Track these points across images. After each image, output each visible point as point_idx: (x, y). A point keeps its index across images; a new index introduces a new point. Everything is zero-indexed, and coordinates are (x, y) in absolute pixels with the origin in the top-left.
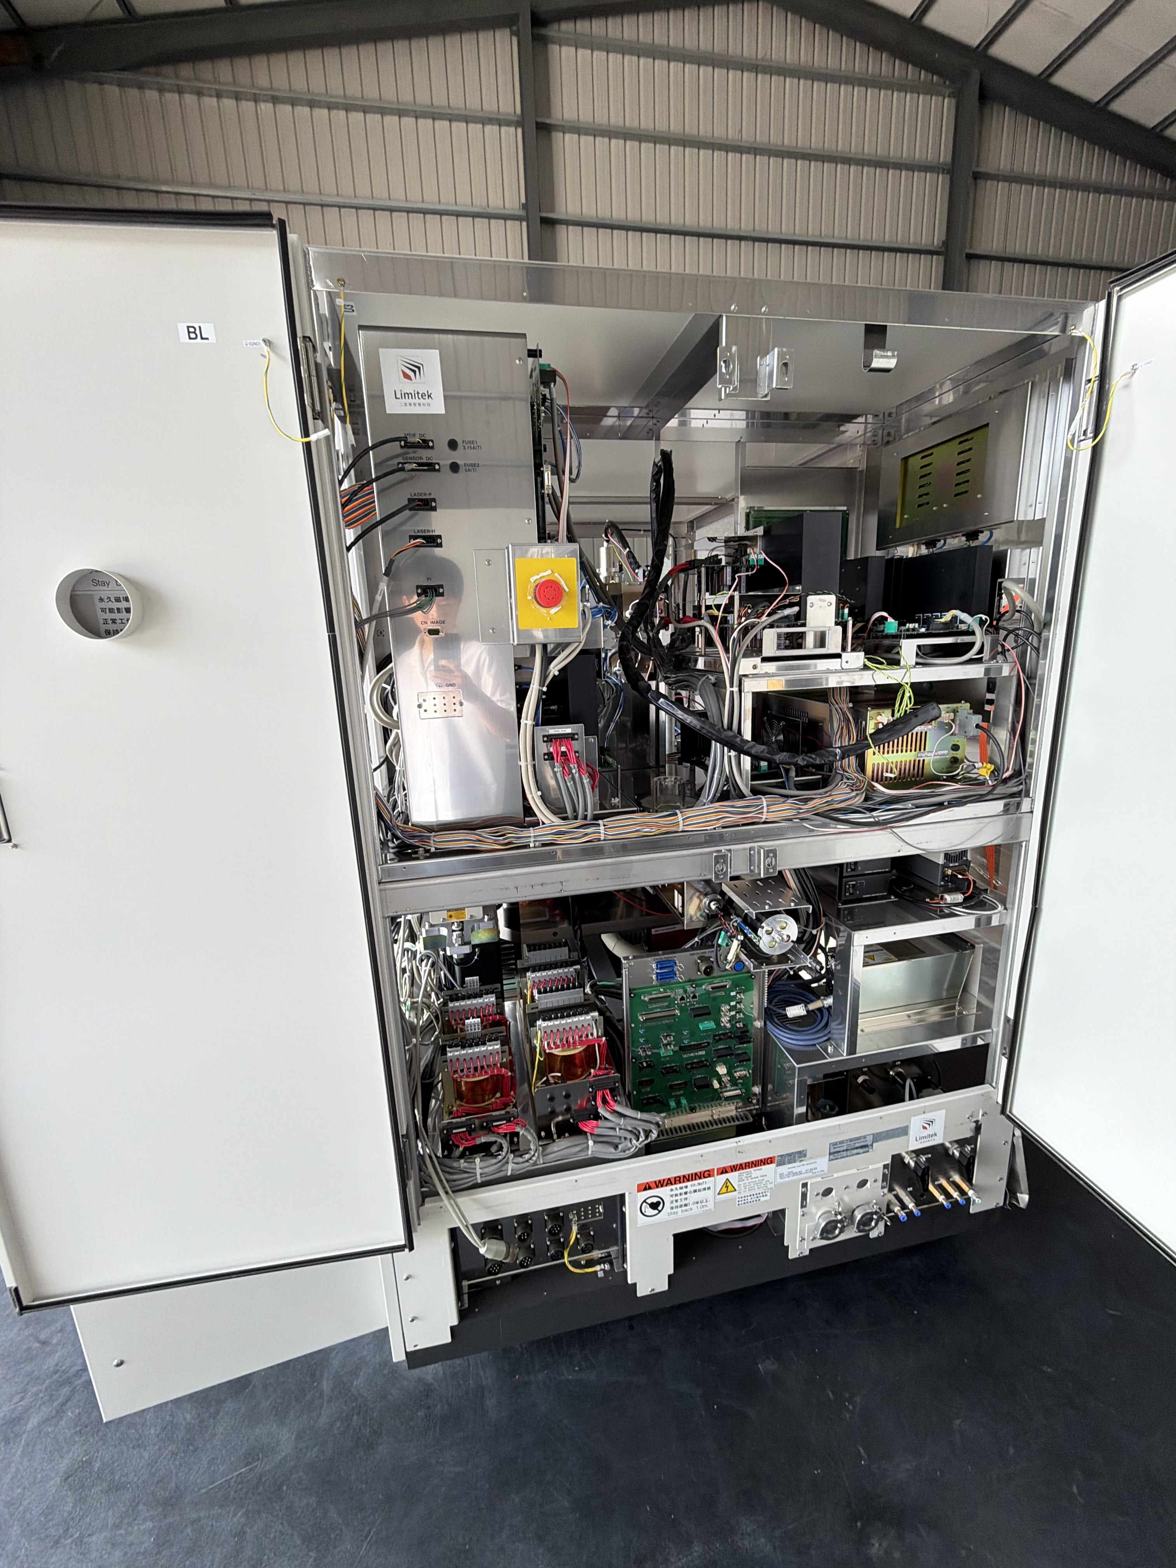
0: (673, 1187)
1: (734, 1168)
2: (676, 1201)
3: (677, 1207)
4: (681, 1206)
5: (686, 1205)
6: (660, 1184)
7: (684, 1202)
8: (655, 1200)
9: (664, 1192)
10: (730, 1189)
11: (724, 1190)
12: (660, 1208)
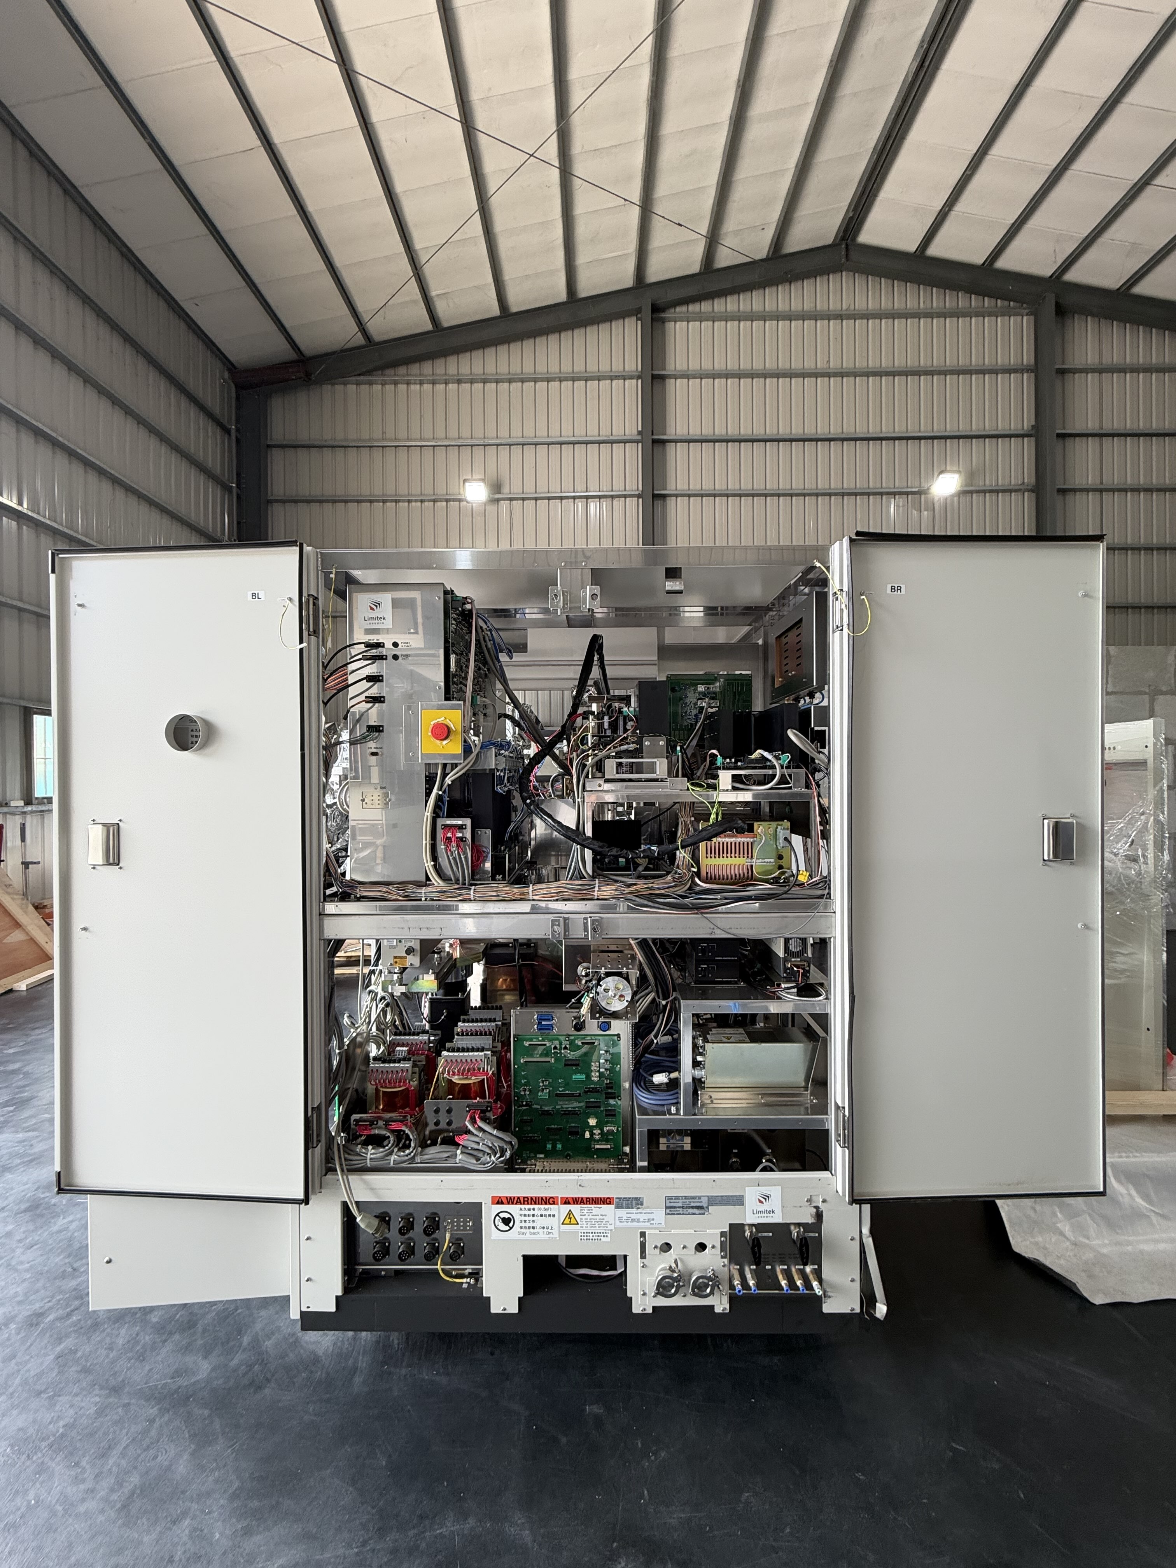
0: (523, 1206)
1: (576, 1201)
2: (525, 1221)
3: (525, 1228)
4: (529, 1228)
5: (533, 1228)
6: (511, 1201)
7: (531, 1225)
8: (507, 1216)
9: (514, 1210)
10: (573, 1221)
11: (567, 1221)
12: (511, 1225)
